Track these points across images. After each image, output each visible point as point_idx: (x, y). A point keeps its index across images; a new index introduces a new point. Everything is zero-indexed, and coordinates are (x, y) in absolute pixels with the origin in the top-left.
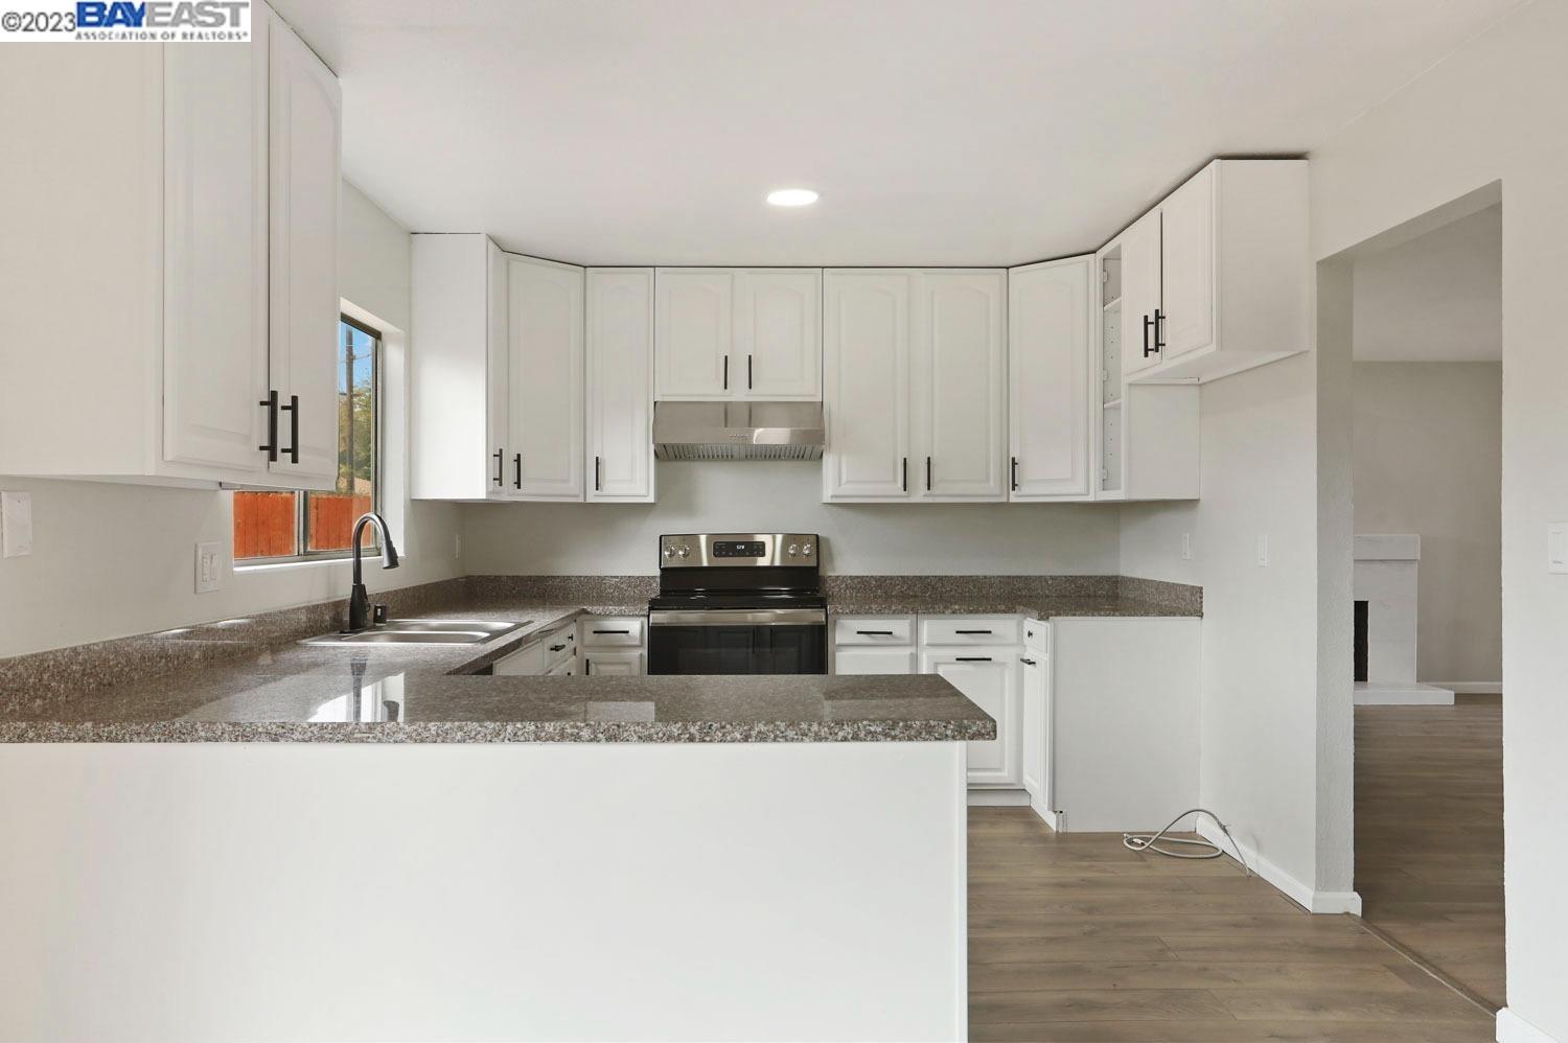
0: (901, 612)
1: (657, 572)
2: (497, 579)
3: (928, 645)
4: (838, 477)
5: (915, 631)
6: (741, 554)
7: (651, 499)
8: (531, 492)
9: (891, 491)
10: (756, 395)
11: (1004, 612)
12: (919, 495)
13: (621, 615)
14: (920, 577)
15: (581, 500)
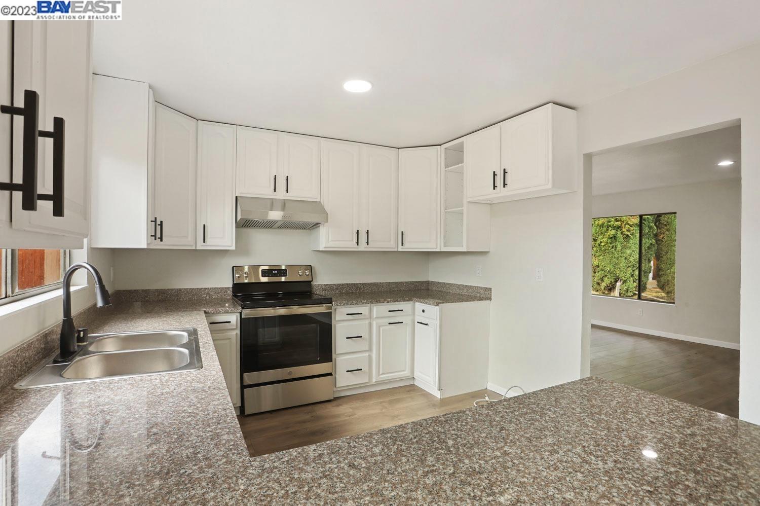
0: (366, 303)
1: (230, 285)
2: (136, 291)
3: (376, 318)
4: (325, 239)
5: (371, 311)
6: (276, 275)
7: (233, 248)
8: (168, 243)
9: (351, 245)
10: (288, 197)
11: (408, 301)
12: (363, 247)
13: (226, 312)
14: (355, 284)
15: (194, 248)
